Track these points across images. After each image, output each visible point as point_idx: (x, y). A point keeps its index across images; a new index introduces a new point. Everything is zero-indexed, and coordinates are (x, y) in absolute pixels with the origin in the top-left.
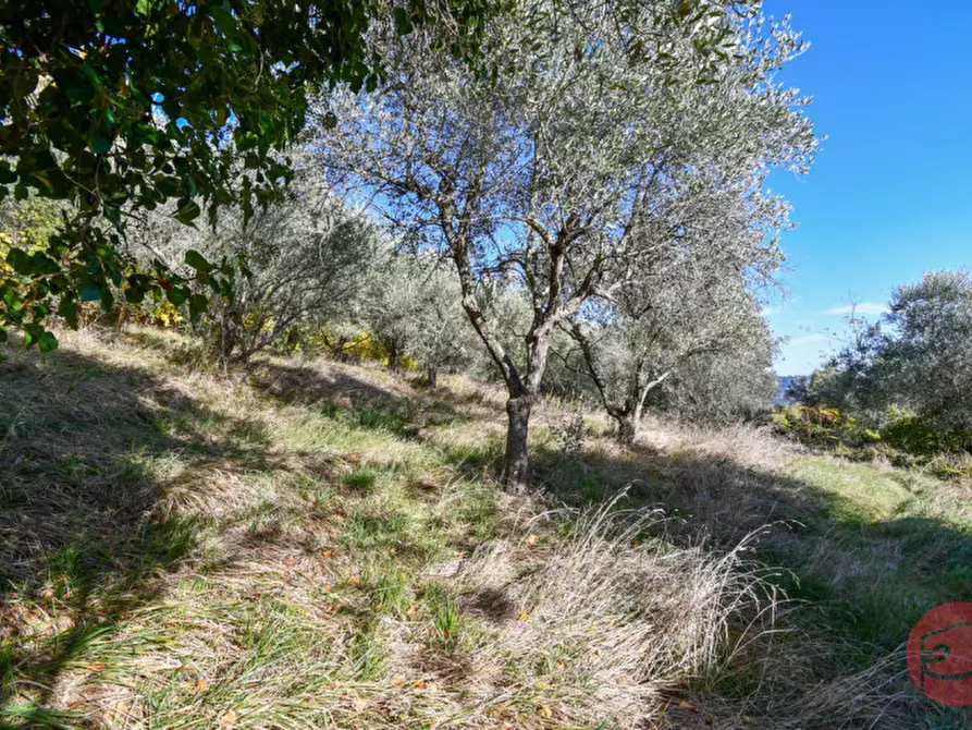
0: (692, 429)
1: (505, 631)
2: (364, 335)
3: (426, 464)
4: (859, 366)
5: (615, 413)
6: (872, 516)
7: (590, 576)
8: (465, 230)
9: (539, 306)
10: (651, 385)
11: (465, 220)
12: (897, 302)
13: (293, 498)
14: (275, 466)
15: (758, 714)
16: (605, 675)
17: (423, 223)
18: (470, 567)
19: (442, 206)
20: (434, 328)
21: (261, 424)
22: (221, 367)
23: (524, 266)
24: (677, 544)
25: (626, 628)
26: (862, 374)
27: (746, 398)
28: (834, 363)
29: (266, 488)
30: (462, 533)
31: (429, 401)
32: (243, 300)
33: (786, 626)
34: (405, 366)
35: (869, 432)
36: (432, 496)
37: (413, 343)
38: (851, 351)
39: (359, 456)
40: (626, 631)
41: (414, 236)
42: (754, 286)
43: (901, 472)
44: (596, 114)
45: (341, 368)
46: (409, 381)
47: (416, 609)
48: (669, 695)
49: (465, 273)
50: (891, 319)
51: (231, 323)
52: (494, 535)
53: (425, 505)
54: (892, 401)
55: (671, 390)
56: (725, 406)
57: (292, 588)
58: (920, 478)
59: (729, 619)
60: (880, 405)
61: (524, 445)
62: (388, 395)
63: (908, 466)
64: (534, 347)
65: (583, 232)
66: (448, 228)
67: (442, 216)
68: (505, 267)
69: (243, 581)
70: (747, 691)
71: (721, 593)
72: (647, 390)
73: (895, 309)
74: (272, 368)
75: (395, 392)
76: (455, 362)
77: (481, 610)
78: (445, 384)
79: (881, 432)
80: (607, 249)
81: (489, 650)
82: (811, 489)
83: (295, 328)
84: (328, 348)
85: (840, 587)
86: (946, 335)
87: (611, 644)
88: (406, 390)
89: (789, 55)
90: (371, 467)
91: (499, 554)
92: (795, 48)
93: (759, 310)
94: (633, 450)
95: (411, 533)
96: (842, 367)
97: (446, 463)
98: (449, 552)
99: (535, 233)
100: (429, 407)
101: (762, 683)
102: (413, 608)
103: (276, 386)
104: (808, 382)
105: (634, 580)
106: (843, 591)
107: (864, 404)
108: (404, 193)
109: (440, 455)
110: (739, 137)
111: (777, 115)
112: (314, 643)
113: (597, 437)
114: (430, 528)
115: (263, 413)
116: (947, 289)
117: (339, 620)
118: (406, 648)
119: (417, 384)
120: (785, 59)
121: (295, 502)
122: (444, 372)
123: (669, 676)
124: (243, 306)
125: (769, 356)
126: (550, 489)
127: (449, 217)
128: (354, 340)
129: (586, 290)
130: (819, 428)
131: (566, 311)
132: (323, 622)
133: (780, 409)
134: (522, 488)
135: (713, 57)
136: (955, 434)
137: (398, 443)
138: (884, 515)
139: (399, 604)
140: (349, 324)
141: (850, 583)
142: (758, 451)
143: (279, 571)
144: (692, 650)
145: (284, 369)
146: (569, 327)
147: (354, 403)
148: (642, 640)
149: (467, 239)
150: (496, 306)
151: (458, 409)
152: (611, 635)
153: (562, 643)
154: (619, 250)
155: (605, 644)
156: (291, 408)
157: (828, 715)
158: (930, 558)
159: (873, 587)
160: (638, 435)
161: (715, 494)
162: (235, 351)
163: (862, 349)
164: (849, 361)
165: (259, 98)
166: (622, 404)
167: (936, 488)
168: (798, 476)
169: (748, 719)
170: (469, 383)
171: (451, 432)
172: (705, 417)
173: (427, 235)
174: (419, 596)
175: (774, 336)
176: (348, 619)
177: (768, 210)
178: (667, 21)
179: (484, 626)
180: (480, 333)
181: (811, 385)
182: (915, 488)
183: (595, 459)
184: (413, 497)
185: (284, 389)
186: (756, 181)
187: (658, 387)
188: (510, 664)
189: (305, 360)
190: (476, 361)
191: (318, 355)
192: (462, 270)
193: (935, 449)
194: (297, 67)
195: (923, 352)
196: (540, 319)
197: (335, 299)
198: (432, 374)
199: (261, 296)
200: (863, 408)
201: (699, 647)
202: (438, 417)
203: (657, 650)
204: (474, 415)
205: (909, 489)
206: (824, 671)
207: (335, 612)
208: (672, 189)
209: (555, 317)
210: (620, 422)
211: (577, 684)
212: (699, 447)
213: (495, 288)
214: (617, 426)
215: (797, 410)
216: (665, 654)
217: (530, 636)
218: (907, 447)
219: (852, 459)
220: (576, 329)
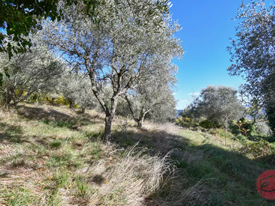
0: (156, 124)
1: (100, 188)
2: (61, 97)
3: (79, 138)
4: (194, 107)
5: (137, 120)
6: (197, 144)
7: (127, 168)
8: (93, 67)
9: (115, 90)
10: (146, 112)
11: (93, 64)
12: (202, 92)
13: (30, 152)
14: (23, 141)
15: (170, 201)
16: (130, 196)
17: (80, 64)
18: (91, 169)
19: (86, 60)
20: (84, 96)
21: (20, 127)
22: (6, 107)
23: (111, 79)
24: (151, 156)
25: (136, 182)
26: (195, 109)
27: (169, 115)
28: (189, 107)
29: (20, 149)
30: (89, 158)
31: (82, 118)
32: (15, 85)
33: (177, 176)
34: (75, 107)
35: (197, 124)
36: (80, 147)
37: (77, 100)
38: (193, 104)
39: (56, 136)
40: (136, 183)
41: (77, 68)
42: (170, 87)
43: (203, 133)
44: (130, 38)
45: (52, 108)
46: (76, 112)
47: (72, 185)
48: (147, 199)
49: (93, 80)
50: (201, 96)
51: (10, 92)
52: (100, 158)
53: (78, 151)
54: (201, 116)
55: (151, 113)
56: (164, 118)
57: (27, 182)
58: (208, 135)
59: (163, 175)
60: (199, 117)
61: (110, 130)
62: (68, 116)
63: (205, 131)
64: (113, 102)
65: (127, 70)
66: (87, 66)
67: (86, 62)
68: (105, 79)
69: (8, 182)
70: (167, 195)
71: (161, 168)
72: (145, 114)
73: (202, 94)
74: (25, 108)
75: (71, 115)
76: (91, 106)
77: (93, 182)
78: (87, 113)
79: (199, 123)
80: (134, 75)
81: (95, 194)
82: (184, 138)
83: (36, 94)
84: (48, 101)
85: (190, 163)
86: (212, 100)
87: (132, 187)
88: (74, 114)
89: (178, 30)
90: (60, 139)
91: (100, 164)
92: (179, 28)
93: (172, 93)
94: (141, 130)
95: (72, 160)
96: (191, 108)
97: (86, 137)
98: (85, 165)
99: (114, 70)
100: (82, 120)
101: (171, 192)
102: (71, 184)
103: (27, 114)
104: (183, 111)
105: (139, 167)
106: (191, 164)
107: (195, 117)
108: (73, 54)
109: (84, 135)
110: (166, 49)
111: (175, 45)
112: (34, 200)
113: (132, 127)
114: (79, 158)
115: (21, 123)
116: (212, 89)
117: (44, 192)
118: (68, 198)
119: (78, 113)
120: (177, 31)
121: (31, 153)
122: (88, 109)
123: (147, 194)
124: (15, 87)
125: (175, 105)
126: (117, 143)
127: (88, 63)
128: (57, 99)
129: (128, 86)
130: (186, 123)
131: (122, 92)
132: (38, 193)
133: (177, 118)
134: (109, 143)
135: (158, 26)
136: (215, 123)
137: (70, 132)
138: (200, 144)
139: (66, 183)
140: (56, 94)
141: (192, 162)
142: (172, 129)
143: (22, 177)
144: (154, 185)
145: (30, 108)
146: (124, 96)
147: (56, 119)
148: (141, 184)
149: (93, 70)
150: (103, 90)
151: (91, 120)
152: (132, 184)
153: (118, 189)
154: (137, 76)
155: (130, 187)
156: (32, 121)
157: (187, 198)
158: (209, 154)
159: (197, 163)
160: (143, 126)
161: (161, 141)
162: (12, 102)
163: (195, 103)
164: (192, 106)
165: (14, 18)
166: (138, 118)
167: (211, 137)
168: (181, 135)
169: (167, 203)
170: (95, 112)
171: (88, 127)
172: (160, 121)
173: (81, 68)
174: (73, 180)
175: (176, 100)
176: (47, 191)
177: (173, 68)
178: (147, 15)
179: (95, 187)
180: (97, 98)
181: (184, 112)
182: (206, 137)
183: (131, 133)
184: (74, 148)
185: (30, 115)
186: (170, 61)
187: (148, 113)
188: (102, 198)
189: (39, 105)
190: (98, 106)
191: (43, 104)
192: (92, 79)
193: (211, 127)
194: (33, 11)
195: (207, 104)
196: (115, 94)
197: (50, 86)
198: (83, 109)
199: (22, 84)
200: (195, 118)
201: (155, 184)
202: (84, 123)
203: (144, 187)
204: (96, 122)
205: (205, 137)
206: (185, 186)
207: (42, 189)
208: (150, 61)
209: (119, 94)
210: (138, 123)
211: (122, 201)
212: (158, 129)
213: (103, 84)
214: (137, 124)
215: (181, 118)
216: (147, 187)
217: (108, 188)
218: (205, 127)
219: (193, 130)
220: (126, 97)
